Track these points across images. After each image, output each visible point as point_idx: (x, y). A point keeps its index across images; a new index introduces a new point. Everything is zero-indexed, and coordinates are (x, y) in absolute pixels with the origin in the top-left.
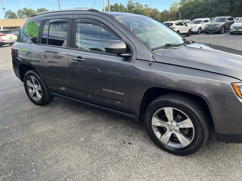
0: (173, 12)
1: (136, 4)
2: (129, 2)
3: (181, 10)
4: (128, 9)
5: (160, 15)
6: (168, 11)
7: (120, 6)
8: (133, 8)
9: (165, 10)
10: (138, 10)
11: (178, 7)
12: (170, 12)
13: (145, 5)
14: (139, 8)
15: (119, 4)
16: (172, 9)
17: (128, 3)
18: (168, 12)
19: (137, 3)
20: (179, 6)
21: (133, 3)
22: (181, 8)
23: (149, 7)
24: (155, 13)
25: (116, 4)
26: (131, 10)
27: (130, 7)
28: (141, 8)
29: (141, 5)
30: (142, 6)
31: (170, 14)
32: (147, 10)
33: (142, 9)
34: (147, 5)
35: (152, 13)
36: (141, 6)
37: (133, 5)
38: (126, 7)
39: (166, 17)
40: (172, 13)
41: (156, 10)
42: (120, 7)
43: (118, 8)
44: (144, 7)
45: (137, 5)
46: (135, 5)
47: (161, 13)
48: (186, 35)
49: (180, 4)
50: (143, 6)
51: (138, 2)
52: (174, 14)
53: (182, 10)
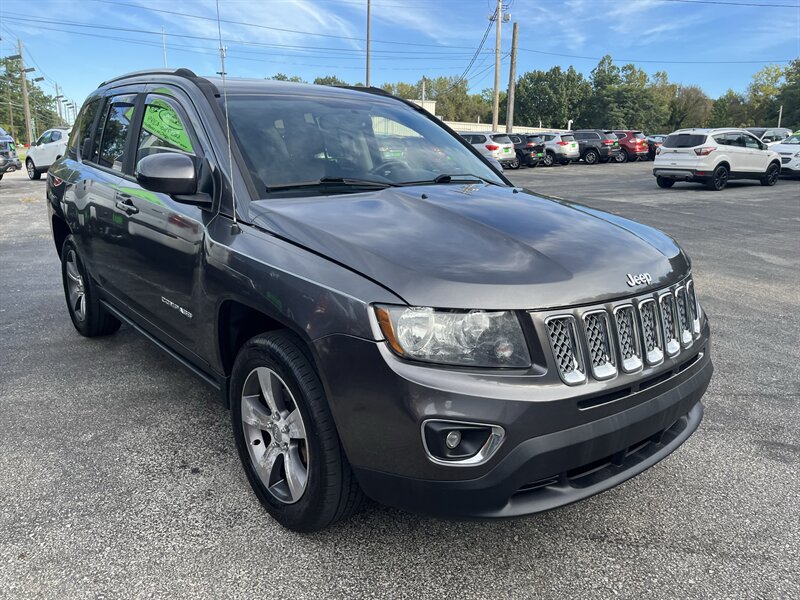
0: (758, 101)
1: (624, 69)
2: (602, 63)
3: (786, 94)
4: (596, 87)
5: (710, 107)
6: (740, 97)
7: (568, 76)
8: (611, 82)
9: (730, 92)
10: (631, 90)
11: (778, 85)
12: (747, 100)
13: (658, 74)
14: (635, 85)
15: (564, 70)
16: (755, 90)
17: (596, 65)
18: (743, 100)
19: (631, 67)
20: (783, 81)
21: (614, 68)
22: (790, 88)
23: (670, 81)
24: (691, 103)
25: (556, 70)
26: (604, 88)
27: (603, 79)
28: (643, 85)
29: (642, 73)
30: (645, 76)
31: (749, 107)
32: (662, 91)
33: (645, 87)
34: (664, 76)
35: (679, 101)
36: (643, 78)
37: (613, 74)
38: (588, 80)
39: (731, 115)
40: (757, 106)
41: (696, 91)
42: (568, 80)
43: (561, 80)
44: (651, 79)
45: (629, 72)
46: (621, 74)
47: (715, 104)
48: (758, 182)
49: (788, 74)
50: (649, 76)
51: (632, 63)
52: (761, 107)
53: (792, 95)
